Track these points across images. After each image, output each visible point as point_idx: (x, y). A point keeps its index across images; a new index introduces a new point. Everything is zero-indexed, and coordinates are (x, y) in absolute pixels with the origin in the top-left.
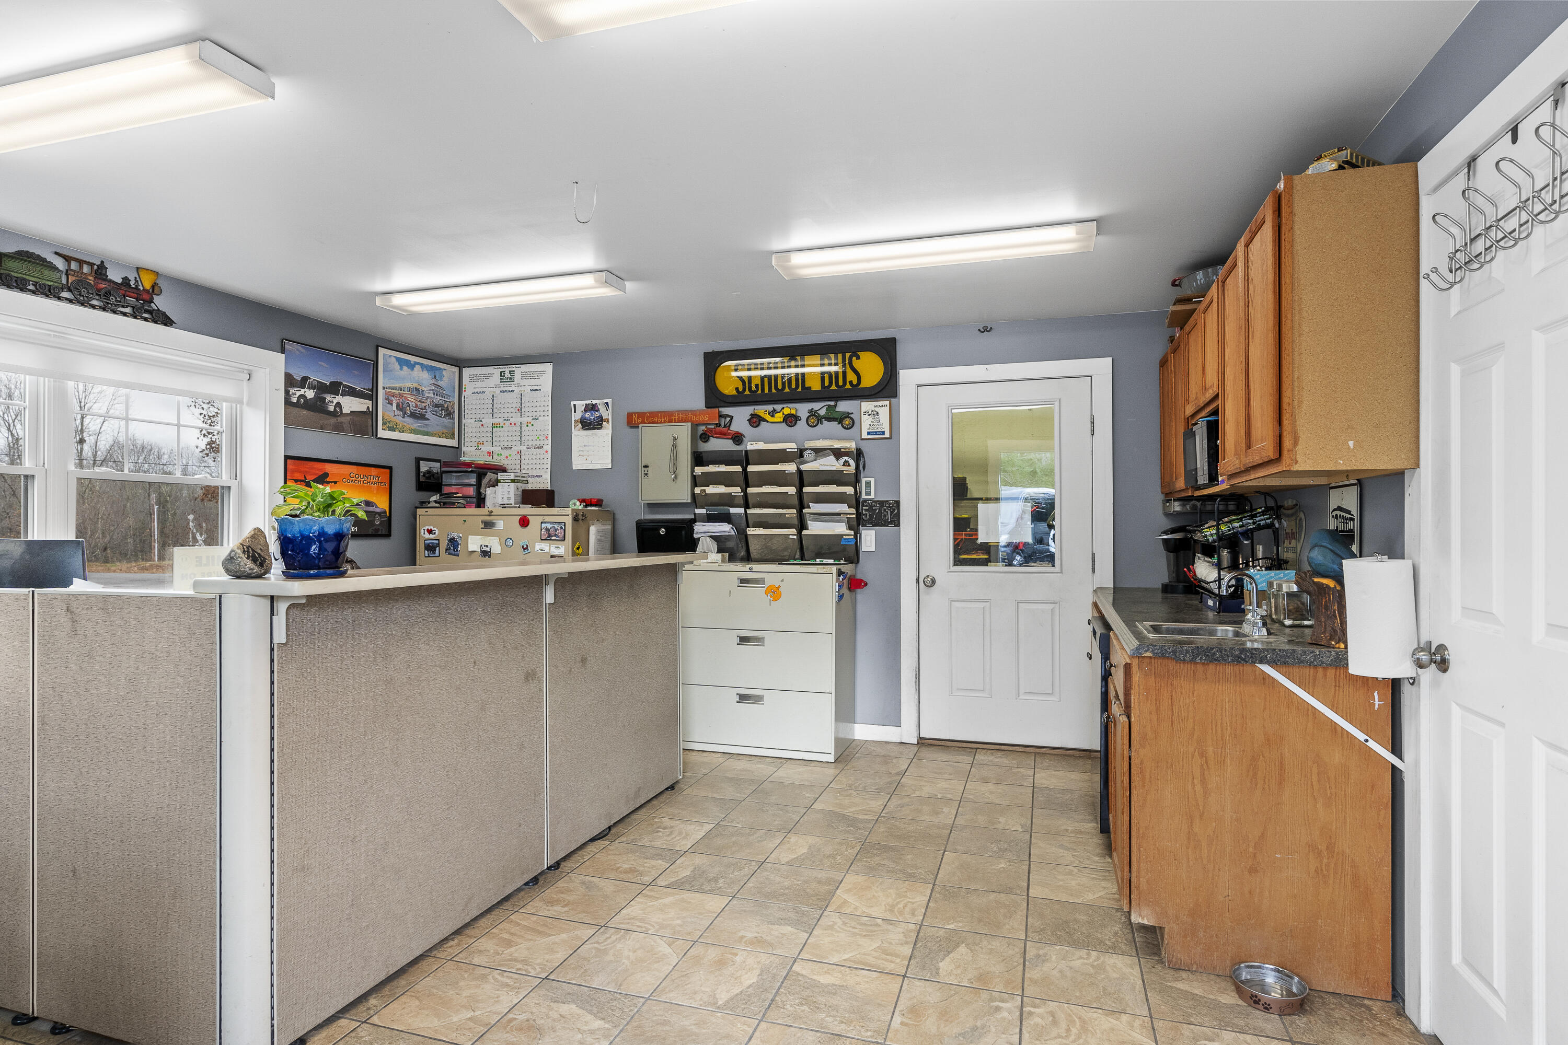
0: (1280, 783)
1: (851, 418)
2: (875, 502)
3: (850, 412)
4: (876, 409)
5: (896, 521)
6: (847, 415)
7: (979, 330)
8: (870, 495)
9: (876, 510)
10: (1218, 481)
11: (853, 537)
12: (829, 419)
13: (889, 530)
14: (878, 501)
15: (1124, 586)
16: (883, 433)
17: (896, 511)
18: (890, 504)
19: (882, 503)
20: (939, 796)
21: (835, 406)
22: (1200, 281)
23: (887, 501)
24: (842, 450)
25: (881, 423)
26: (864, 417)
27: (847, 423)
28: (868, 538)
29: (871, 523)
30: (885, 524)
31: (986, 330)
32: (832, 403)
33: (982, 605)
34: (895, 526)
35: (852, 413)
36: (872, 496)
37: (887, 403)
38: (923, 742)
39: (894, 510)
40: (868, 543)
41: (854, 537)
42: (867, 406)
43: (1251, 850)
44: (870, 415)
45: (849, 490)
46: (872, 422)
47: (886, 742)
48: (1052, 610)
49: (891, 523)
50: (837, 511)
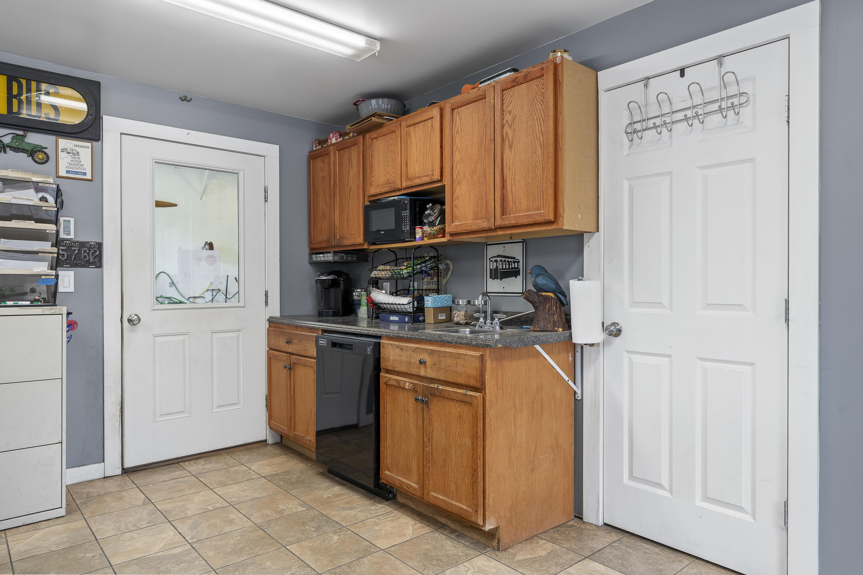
0: (542, 414)
1: (45, 153)
2: (74, 242)
3: (43, 146)
4: (77, 149)
5: (98, 263)
6: (41, 149)
7: (181, 98)
8: (70, 235)
9: (75, 250)
10: (415, 238)
11: (53, 277)
12: (16, 150)
13: (90, 272)
14: (78, 242)
15: (285, 315)
16: (85, 174)
17: (98, 253)
18: (91, 245)
19: (82, 244)
20: (210, 508)
21: (25, 136)
22: (374, 106)
23: (88, 242)
24: (40, 184)
25: (82, 163)
26: (62, 155)
27: (41, 157)
28: (66, 279)
29: (70, 264)
30: (87, 264)
31: (184, 99)
32: (21, 133)
33: (182, 338)
34: (97, 267)
35: (47, 148)
36: (72, 236)
37: (89, 145)
38: (126, 471)
39: (95, 251)
40: (66, 284)
41: (55, 278)
42: (64, 143)
43: (532, 458)
44: (69, 153)
45: (50, 228)
46: (71, 161)
47: (88, 481)
48: (238, 336)
49: (92, 264)
50: (36, 249)
